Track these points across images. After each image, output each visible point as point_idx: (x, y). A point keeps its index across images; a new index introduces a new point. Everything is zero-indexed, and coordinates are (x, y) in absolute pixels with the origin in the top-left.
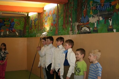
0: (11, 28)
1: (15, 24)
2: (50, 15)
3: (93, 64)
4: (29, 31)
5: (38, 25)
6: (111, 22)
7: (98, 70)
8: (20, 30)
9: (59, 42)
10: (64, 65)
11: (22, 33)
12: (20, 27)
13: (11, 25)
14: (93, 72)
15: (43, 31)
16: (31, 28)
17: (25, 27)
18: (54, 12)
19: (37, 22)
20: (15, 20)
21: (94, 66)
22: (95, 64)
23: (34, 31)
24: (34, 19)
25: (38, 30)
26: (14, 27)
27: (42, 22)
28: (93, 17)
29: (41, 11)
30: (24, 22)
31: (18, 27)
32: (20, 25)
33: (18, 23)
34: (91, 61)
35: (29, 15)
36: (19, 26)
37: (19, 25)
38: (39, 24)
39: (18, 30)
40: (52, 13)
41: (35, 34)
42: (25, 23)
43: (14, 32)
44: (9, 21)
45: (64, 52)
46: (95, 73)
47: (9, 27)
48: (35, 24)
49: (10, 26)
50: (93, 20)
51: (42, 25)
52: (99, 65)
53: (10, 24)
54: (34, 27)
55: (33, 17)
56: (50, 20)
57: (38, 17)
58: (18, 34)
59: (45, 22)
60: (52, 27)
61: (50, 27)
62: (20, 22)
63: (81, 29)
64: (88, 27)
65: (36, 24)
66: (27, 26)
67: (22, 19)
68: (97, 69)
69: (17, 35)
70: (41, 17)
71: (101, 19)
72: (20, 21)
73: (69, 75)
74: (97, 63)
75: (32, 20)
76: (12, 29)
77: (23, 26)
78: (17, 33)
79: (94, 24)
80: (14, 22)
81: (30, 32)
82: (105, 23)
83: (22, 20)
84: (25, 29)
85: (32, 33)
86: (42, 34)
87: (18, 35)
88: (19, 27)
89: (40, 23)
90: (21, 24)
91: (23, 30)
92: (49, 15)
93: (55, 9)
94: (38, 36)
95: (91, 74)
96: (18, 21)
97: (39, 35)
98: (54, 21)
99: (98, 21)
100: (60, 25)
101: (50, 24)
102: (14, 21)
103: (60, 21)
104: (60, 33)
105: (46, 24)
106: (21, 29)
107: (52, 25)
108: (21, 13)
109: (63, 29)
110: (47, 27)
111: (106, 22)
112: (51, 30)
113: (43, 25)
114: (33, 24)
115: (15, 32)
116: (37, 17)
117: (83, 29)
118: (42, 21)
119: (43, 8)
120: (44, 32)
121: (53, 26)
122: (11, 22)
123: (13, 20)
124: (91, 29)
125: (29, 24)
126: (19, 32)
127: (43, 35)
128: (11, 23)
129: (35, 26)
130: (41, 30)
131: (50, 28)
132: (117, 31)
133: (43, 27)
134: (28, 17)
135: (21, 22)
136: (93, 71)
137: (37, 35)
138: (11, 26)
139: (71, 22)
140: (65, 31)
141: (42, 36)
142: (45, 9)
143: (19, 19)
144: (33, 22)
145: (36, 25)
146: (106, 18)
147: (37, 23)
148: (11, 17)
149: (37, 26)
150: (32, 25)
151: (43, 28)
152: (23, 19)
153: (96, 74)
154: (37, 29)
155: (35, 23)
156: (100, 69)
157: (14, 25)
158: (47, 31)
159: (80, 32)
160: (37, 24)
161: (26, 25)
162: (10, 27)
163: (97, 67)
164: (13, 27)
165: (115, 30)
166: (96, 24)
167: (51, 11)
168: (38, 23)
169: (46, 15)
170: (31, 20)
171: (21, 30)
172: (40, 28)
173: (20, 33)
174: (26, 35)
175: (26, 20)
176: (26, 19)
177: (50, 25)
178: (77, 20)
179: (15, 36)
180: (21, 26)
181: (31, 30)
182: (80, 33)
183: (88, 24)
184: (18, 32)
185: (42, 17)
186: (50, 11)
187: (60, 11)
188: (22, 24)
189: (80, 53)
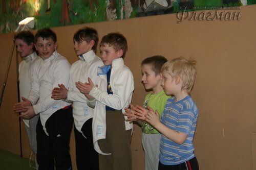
9: (84, 43)
15: (19, 13)
25: (4, 11)
45: (100, 71)
63: (143, 1)
94: (4, 30)
97: (7, 27)
104: (75, 19)
109: (86, 4)
112: (46, 9)
130: (13, 10)
131: (44, 5)
132: (250, 2)
137: (2, 27)
140: (93, 10)
151: (21, 3)
159: (139, 10)
189: (153, 70)
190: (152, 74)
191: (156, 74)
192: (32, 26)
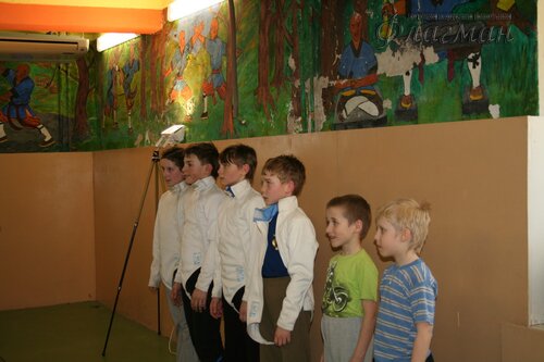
0: (17, 107)
1: (37, 89)
2: (198, 46)
3: (396, 268)
4: (99, 120)
5: (143, 90)
6: (476, 73)
7: (420, 295)
8: (59, 118)
10: (264, 276)
11: (71, 129)
12: (59, 101)
13: (14, 94)
14: (395, 304)
15: (164, 118)
16: (110, 105)
17: (84, 104)
18: (214, 29)
19: (136, 78)
20: (34, 71)
21: (398, 275)
22: (407, 267)
23: (126, 119)
24: (122, 62)
25: (143, 115)
26: (31, 104)
27: (162, 76)
28: (395, 48)
29: (153, 27)
30: (76, 79)
31: (51, 102)
32: (59, 91)
33: (48, 85)
34: (385, 254)
35: (100, 48)
36: (56, 96)
37: (52, 92)
38: (147, 90)
39: (50, 115)
40: (206, 33)
41: (130, 132)
42: (80, 84)
43: (31, 126)
44: (6, 73)
46: (405, 307)
47: (6, 103)
48: (127, 85)
49: (11, 98)
50: (393, 64)
51: (162, 92)
52: (424, 271)
53: (10, 88)
54: (122, 102)
55: (117, 56)
56: (196, 65)
57: (142, 54)
58: (48, 138)
59: (173, 79)
60: (206, 99)
61: (197, 99)
62: (59, 80)
63: (342, 107)
64: (371, 98)
65: (132, 88)
66: (92, 98)
67: (67, 65)
68: (415, 291)
69: (46, 140)
70: (154, 54)
71: (431, 56)
72: (60, 73)
73: (287, 320)
74: (416, 263)
75: (112, 71)
76: (20, 113)
77: (72, 98)
78: (44, 131)
79: (398, 81)
80: (28, 78)
81: (106, 125)
82: (451, 76)
83: (66, 72)
84: (81, 112)
85: (117, 129)
86: (160, 135)
87: (50, 141)
88: (55, 103)
89: (153, 82)
90: (64, 87)
91: (72, 116)
92: (190, 46)
93: (217, 17)
94: (142, 142)
95: (388, 312)
96: (50, 75)
97: (147, 138)
98: (216, 71)
99: (420, 69)
100: (241, 89)
101: (199, 88)
102: (30, 75)
103: (242, 69)
104: (243, 129)
105: (179, 87)
106: (64, 112)
107: (208, 90)
108: (63, 37)
109: (259, 108)
110: (186, 100)
111: (455, 71)
112: (201, 114)
113: (168, 91)
114: (120, 89)
115: (35, 127)
116: (136, 56)
117: (351, 106)
118: (158, 74)
119: (165, 11)
120: (171, 125)
121: (213, 95)
122: (15, 79)
123: (27, 69)
124: (387, 104)
125: (99, 88)
126: (54, 124)
127: (167, 136)
128: (14, 83)
129: (130, 96)
130: (156, 113)
131: (200, 106)
132: (505, 113)
133: (165, 99)
134: (94, 56)
135: (64, 81)
136: (396, 298)
137: (140, 138)
138: (15, 100)
139: (295, 75)
140: (269, 118)
141: (163, 142)
142: (171, 17)
143: (54, 66)
144: (120, 77)
145: (135, 92)
146: (455, 54)
147: (139, 81)
148: (15, 56)
149: (138, 97)
150: (113, 91)
152: (74, 67)
153: (410, 315)
154: (138, 113)
155: (129, 85)
156: (428, 290)
157: (29, 92)
158: (183, 120)
159: (336, 120)
160: (139, 88)
161: (88, 91)
162: (11, 104)
163: (415, 282)
164: (25, 105)
165: (494, 110)
166: (407, 81)
167: (202, 24)
168: (143, 83)
169: (177, 45)
170: (108, 67)
171: (65, 114)
172: (149, 105)
173: (58, 133)
174: (88, 141)
175: (84, 70)
176: (88, 64)
177: (196, 92)
178: (323, 65)
179: (37, 146)
180: (63, 99)
181: (109, 113)
182: (334, 127)
183: (372, 84)
184: (49, 125)
185: (159, 55)
186: (198, 23)
187: (242, 27)
188: (70, 87)
189: (345, 216)
190: (343, 222)
191: (350, 223)
192: (181, 139)
